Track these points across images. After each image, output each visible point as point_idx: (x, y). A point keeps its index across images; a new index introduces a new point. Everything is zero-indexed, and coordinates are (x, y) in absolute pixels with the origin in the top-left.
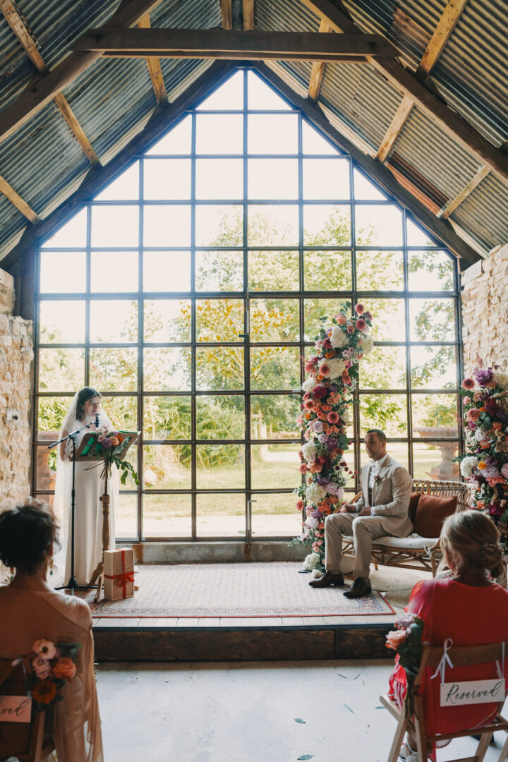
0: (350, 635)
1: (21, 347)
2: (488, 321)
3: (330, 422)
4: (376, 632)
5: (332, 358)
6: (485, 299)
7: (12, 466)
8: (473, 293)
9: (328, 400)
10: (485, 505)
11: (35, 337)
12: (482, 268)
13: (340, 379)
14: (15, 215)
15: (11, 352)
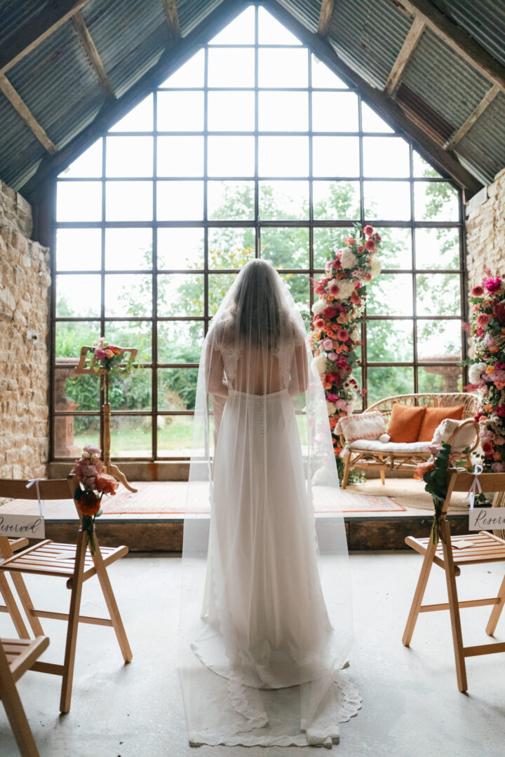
0: (362, 526)
1: (39, 271)
2: (494, 244)
3: (341, 339)
4: (388, 524)
5: (342, 279)
6: (490, 223)
7: (31, 384)
8: (477, 221)
9: (337, 319)
10: (493, 408)
11: (51, 264)
12: (487, 194)
13: (349, 299)
14: (33, 144)
15: (30, 273)
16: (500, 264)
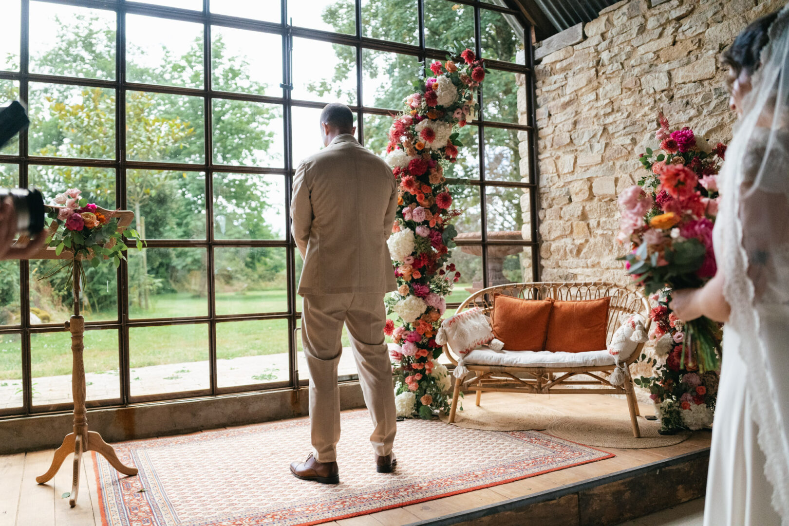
0: (594, 494)
2: (597, 95)
4: (622, 484)
5: (437, 120)
6: (593, 67)
8: (558, 66)
12: (584, 32)
13: (442, 149)
16: (610, 119)
